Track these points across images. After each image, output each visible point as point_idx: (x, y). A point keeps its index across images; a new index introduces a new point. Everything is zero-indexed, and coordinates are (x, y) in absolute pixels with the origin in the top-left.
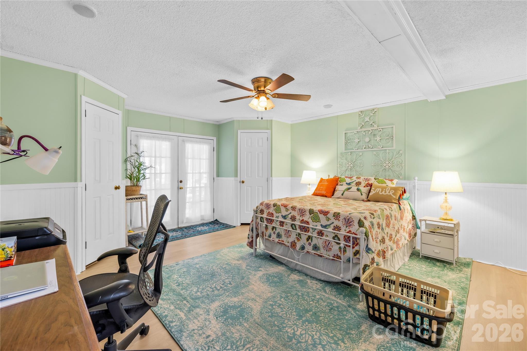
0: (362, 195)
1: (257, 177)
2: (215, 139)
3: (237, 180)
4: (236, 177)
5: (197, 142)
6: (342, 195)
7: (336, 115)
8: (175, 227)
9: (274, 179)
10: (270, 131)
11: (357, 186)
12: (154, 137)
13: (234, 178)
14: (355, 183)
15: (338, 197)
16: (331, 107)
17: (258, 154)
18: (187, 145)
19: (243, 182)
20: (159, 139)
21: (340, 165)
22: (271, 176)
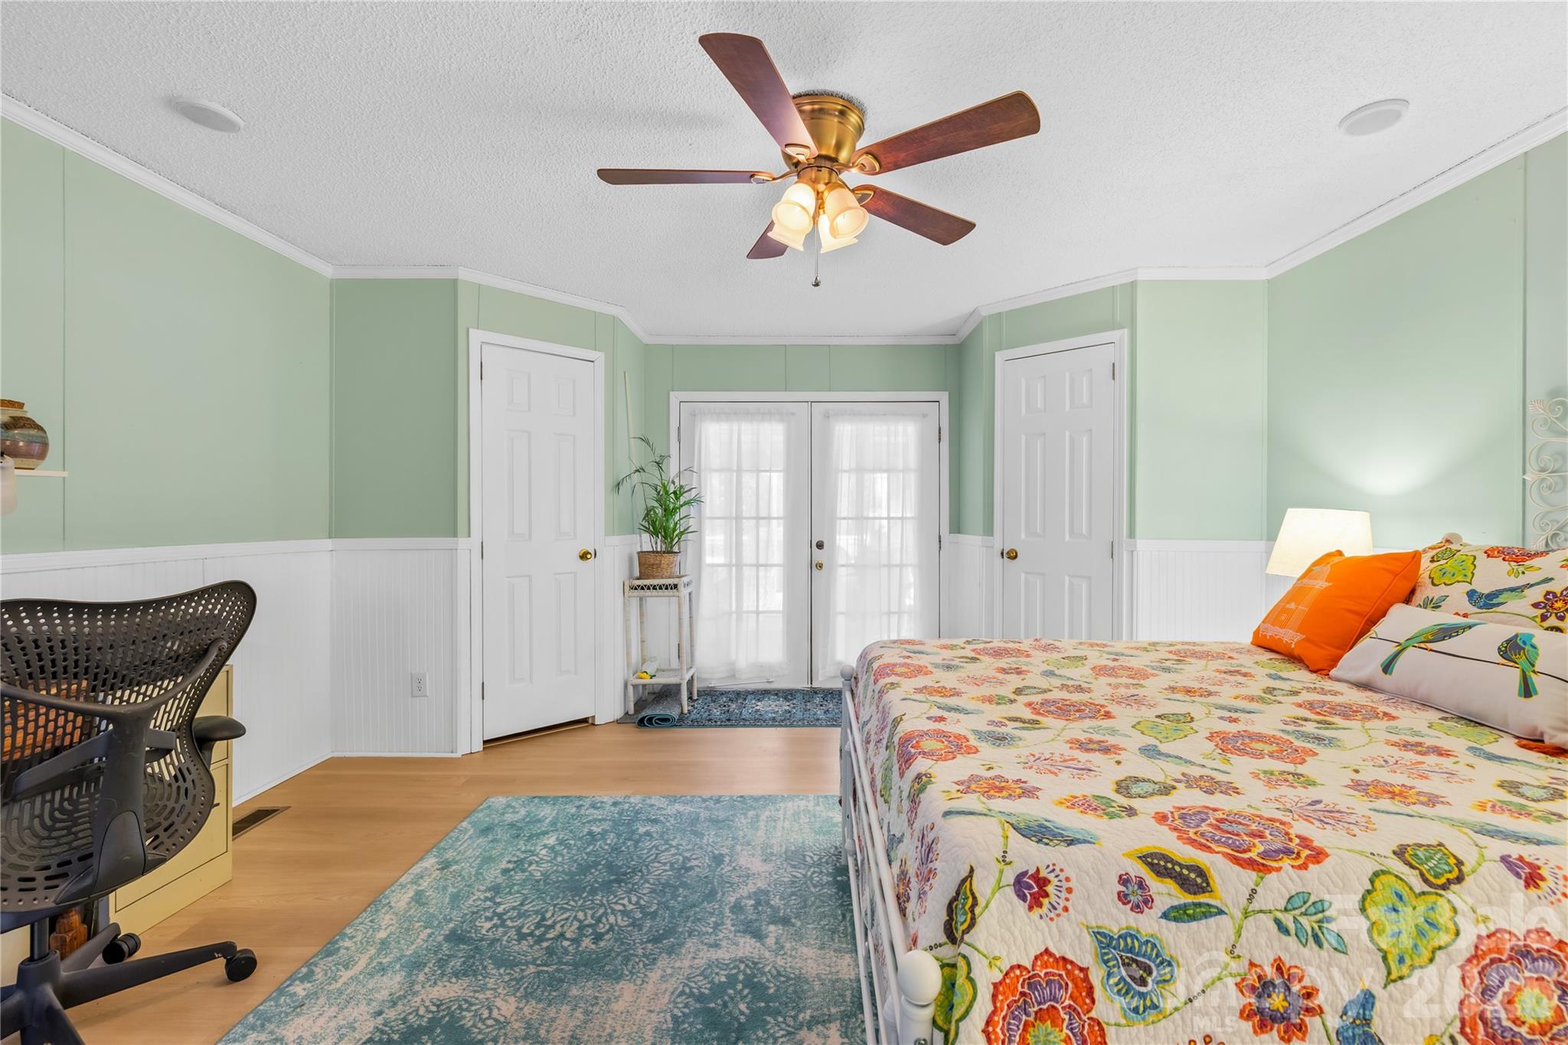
0: (1527, 691)
1: (1067, 538)
2: (944, 397)
3: (993, 547)
4: (988, 536)
5: (872, 416)
6: (1387, 668)
7: (1519, 151)
8: (803, 685)
9: (1141, 544)
10: (1126, 332)
11: (1544, 618)
12: (735, 413)
13: (980, 537)
14: (1537, 594)
15: (1361, 675)
16: (1398, 116)
17: (1072, 441)
18: (837, 428)
19: (1013, 556)
20: (750, 416)
21: (1543, 470)
22: (1132, 534)
